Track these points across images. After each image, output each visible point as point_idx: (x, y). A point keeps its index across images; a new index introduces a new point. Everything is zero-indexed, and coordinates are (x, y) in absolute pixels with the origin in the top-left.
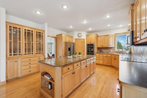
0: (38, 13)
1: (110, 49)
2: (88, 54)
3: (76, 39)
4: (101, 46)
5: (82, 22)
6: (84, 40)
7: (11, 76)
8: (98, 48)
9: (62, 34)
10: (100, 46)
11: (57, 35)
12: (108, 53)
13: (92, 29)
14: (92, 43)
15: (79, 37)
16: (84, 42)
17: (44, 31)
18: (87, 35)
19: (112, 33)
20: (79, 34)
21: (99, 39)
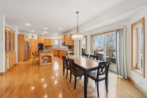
1: (52, 47)
2: (39, 50)
3: (30, 39)
4: (47, 45)
6: (36, 40)
8: (45, 46)
9: (24, 35)
12: (51, 49)
14: (42, 43)
15: (33, 38)
16: (36, 42)
17: (15, 32)
18: (38, 37)
19: (53, 38)
20: (32, 36)
21: (46, 41)
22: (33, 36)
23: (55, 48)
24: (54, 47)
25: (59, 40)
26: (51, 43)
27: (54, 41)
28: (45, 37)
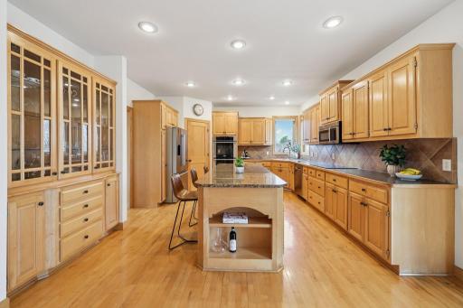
0: (148, 28)
1: (265, 150)
2: (218, 162)
3: (188, 121)
4: (247, 143)
5: (232, 83)
6: (208, 123)
7: (22, 273)
8: (240, 148)
9: (160, 101)
10: (244, 142)
11: (133, 102)
12: (261, 158)
13: (236, 99)
14: (228, 134)
15: (196, 114)
16: (208, 130)
17: (115, 84)
18: (213, 112)
19: (268, 114)
20: (195, 106)
21: (244, 125)
22: (197, 109)
23: (278, 156)
24: (276, 151)
25: (295, 120)
26: (263, 135)
27: (274, 123)
28: (238, 109)
